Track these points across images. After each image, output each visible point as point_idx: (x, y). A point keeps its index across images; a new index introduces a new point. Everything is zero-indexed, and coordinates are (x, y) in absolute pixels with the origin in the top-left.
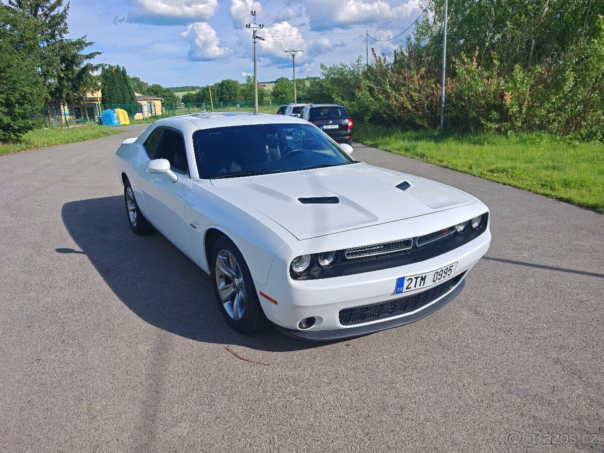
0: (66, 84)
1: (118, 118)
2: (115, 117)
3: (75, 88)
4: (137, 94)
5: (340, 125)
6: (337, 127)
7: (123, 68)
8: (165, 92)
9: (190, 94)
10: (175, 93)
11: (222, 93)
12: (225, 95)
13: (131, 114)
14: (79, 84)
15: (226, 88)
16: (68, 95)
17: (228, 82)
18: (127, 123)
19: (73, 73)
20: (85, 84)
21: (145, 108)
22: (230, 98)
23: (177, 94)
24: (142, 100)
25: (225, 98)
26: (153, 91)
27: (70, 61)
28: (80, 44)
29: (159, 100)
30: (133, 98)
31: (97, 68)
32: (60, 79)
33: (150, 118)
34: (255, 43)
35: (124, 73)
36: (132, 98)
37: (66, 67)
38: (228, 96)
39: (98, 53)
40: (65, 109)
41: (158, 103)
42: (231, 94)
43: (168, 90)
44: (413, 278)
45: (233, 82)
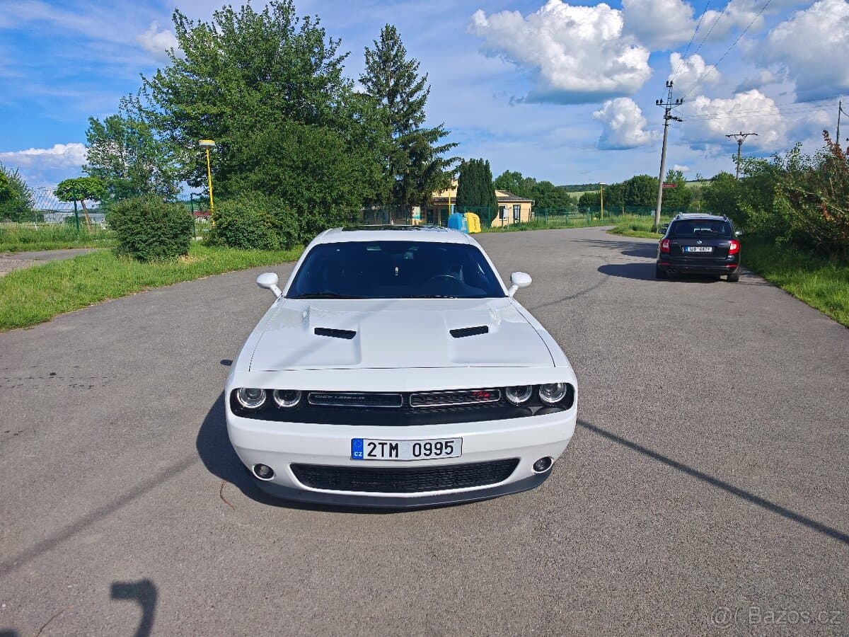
0: (411, 181)
1: (467, 224)
2: (463, 224)
3: (420, 187)
4: (498, 194)
5: (715, 248)
6: (710, 250)
7: (487, 161)
8: (553, 191)
9: (589, 195)
10: (568, 193)
11: (631, 194)
12: (635, 197)
13: (486, 219)
14: (426, 181)
15: (638, 188)
16: (412, 194)
17: (642, 179)
18: (476, 231)
19: (420, 169)
20: (433, 180)
21: (508, 213)
22: (642, 201)
23: (572, 195)
24: (507, 202)
25: (634, 201)
26: (539, 190)
27: (419, 154)
28: (434, 134)
29: (528, 202)
30: (493, 199)
31: (448, 163)
32: (406, 176)
33: (512, 225)
34: (666, 125)
35: (487, 167)
36: (491, 200)
37: (414, 163)
38: (640, 199)
39: (454, 145)
40: (417, 211)
41: (526, 207)
42: (644, 195)
43: (558, 189)
44: (377, 443)
45: (651, 179)
